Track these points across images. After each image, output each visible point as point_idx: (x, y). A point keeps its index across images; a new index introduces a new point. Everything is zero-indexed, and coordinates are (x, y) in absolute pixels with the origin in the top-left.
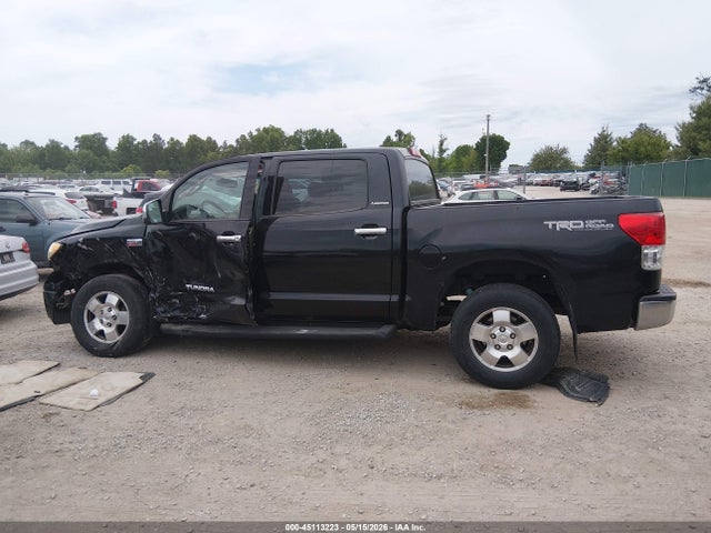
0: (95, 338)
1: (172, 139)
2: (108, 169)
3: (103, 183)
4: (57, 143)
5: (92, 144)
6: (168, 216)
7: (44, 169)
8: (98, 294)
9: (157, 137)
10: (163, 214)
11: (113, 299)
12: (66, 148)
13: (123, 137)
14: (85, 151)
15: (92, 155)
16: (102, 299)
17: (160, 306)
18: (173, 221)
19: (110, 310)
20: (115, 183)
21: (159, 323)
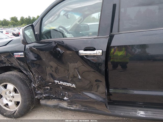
0: (4, 107)
1: (33, 17)
2: (18, 25)
3: (17, 28)
4: (5, 19)
5: (14, 19)
6: (39, 37)
7: (3, 26)
8: (2, 84)
9: (29, 17)
10: (36, 35)
11: (11, 87)
12: (8, 21)
13: (21, 17)
14: (12, 21)
15: (14, 22)
16: (5, 87)
17: (38, 90)
18: (43, 40)
19: (10, 92)
20: (20, 28)
21: (38, 100)
